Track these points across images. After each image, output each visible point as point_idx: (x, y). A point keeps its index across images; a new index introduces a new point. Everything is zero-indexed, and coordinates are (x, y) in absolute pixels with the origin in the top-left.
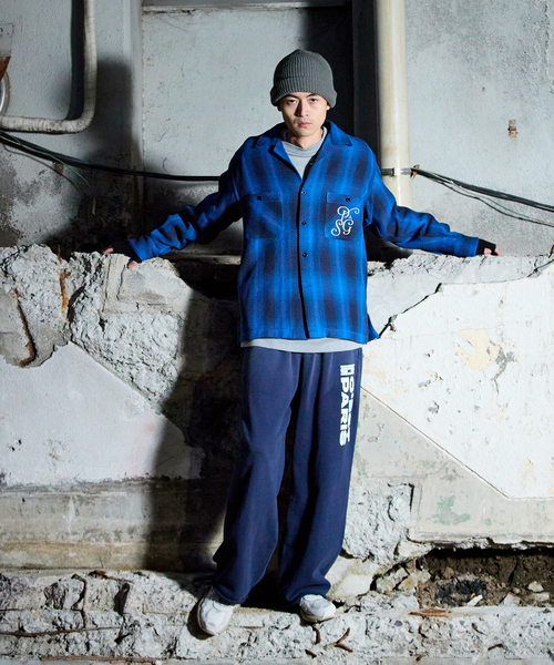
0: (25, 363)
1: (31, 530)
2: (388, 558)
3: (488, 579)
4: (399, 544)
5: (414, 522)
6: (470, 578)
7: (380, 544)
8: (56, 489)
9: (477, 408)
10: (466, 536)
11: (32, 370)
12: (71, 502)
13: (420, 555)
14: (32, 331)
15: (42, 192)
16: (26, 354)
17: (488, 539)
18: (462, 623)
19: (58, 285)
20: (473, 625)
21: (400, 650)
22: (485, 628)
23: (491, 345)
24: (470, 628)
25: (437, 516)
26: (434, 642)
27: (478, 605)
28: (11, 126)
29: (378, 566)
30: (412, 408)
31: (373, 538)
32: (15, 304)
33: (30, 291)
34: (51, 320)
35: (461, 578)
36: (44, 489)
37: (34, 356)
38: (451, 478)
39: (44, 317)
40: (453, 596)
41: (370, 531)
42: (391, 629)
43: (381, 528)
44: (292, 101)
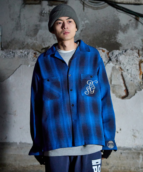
0: (123, 98)
1: (124, 166)
8: (135, 149)
11: (126, 101)
12: (141, 155)
14: (127, 85)
15: (130, 28)
16: (124, 94)
19: (138, 66)
32: (120, 73)
33: (127, 68)
34: (135, 80)
36: (130, 149)
37: (127, 95)
39: (132, 79)
44: (60, 23)
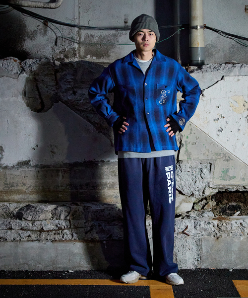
0: (39, 111)
2: (200, 195)
3: (241, 204)
4: (205, 189)
5: (211, 179)
6: (234, 204)
7: (197, 189)
8: (54, 166)
9: (239, 130)
10: (234, 186)
12: (60, 172)
13: (213, 194)
14: (43, 97)
15: (38, 35)
16: (39, 107)
17: (243, 187)
18: (236, 223)
20: (241, 224)
21: (209, 235)
22: (246, 225)
23: (245, 103)
24: (239, 225)
25: (221, 177)
26: (224, 231)
27: (238, 215)
28: (26, 5)
29: (195, 199)
30: (211, 130)
31: (194, 186)
32: (35, 85)
34: (51, 91)
35: (230, 204)
36: (48, 167)
37: (43, 108)
38: (227, 160)
40: (228, 212)
41: (193, 184)
42: (206, 226)
43: (198, 182)
44: (141, 34)
